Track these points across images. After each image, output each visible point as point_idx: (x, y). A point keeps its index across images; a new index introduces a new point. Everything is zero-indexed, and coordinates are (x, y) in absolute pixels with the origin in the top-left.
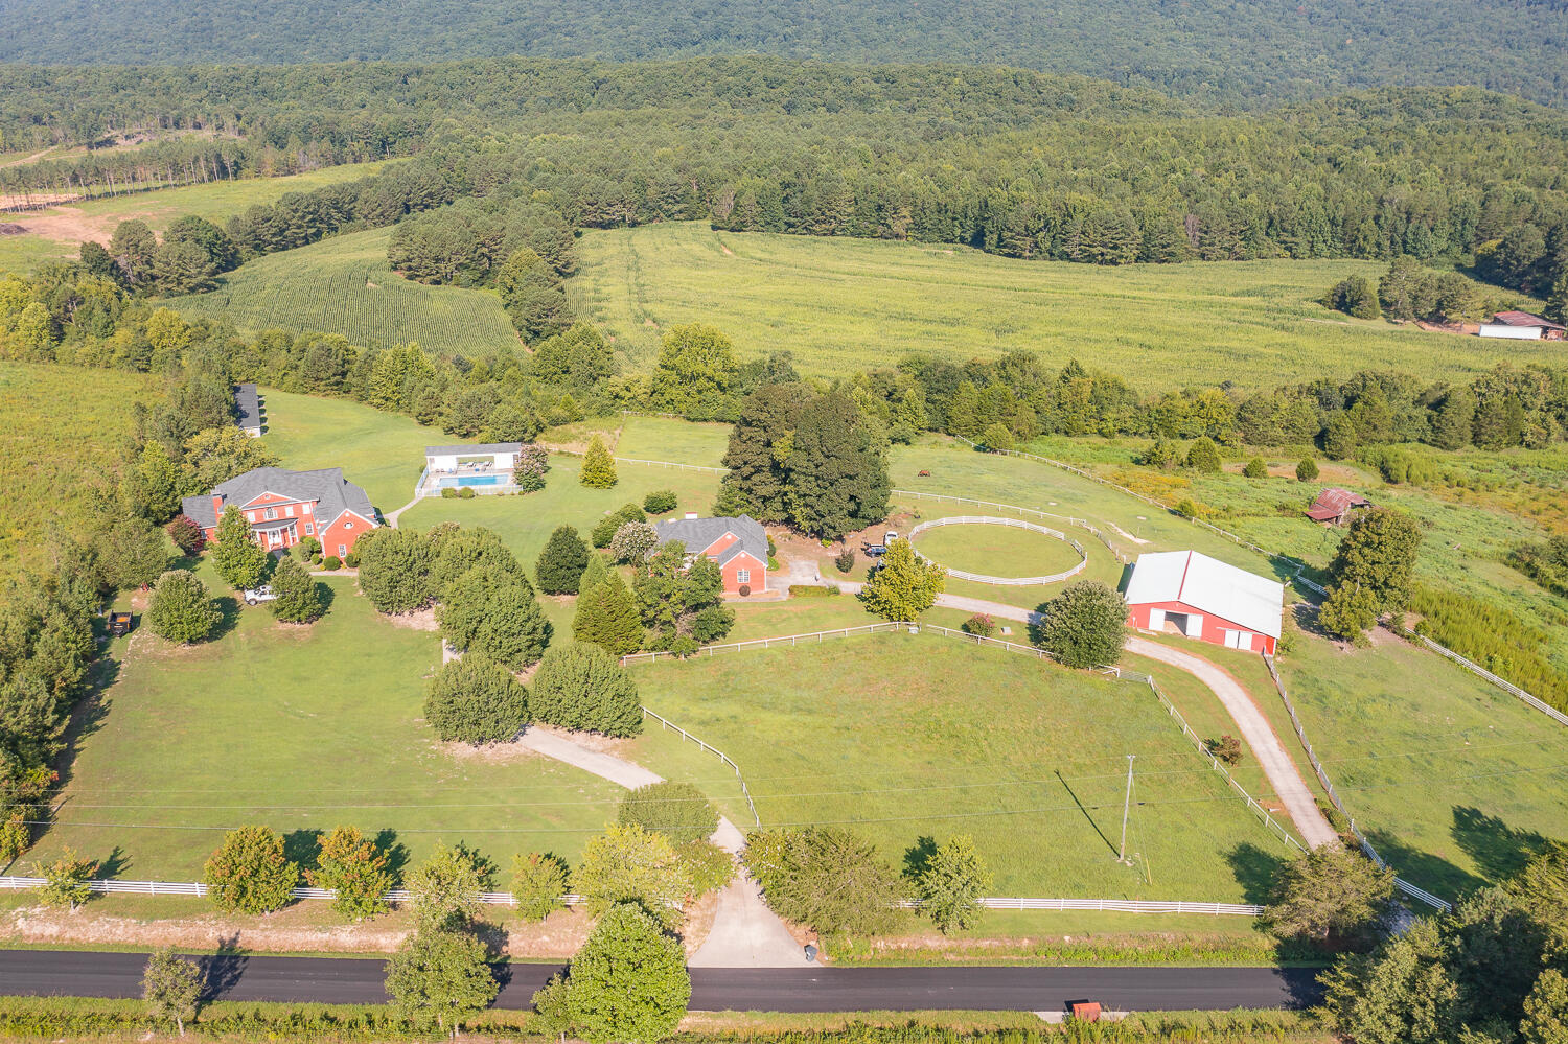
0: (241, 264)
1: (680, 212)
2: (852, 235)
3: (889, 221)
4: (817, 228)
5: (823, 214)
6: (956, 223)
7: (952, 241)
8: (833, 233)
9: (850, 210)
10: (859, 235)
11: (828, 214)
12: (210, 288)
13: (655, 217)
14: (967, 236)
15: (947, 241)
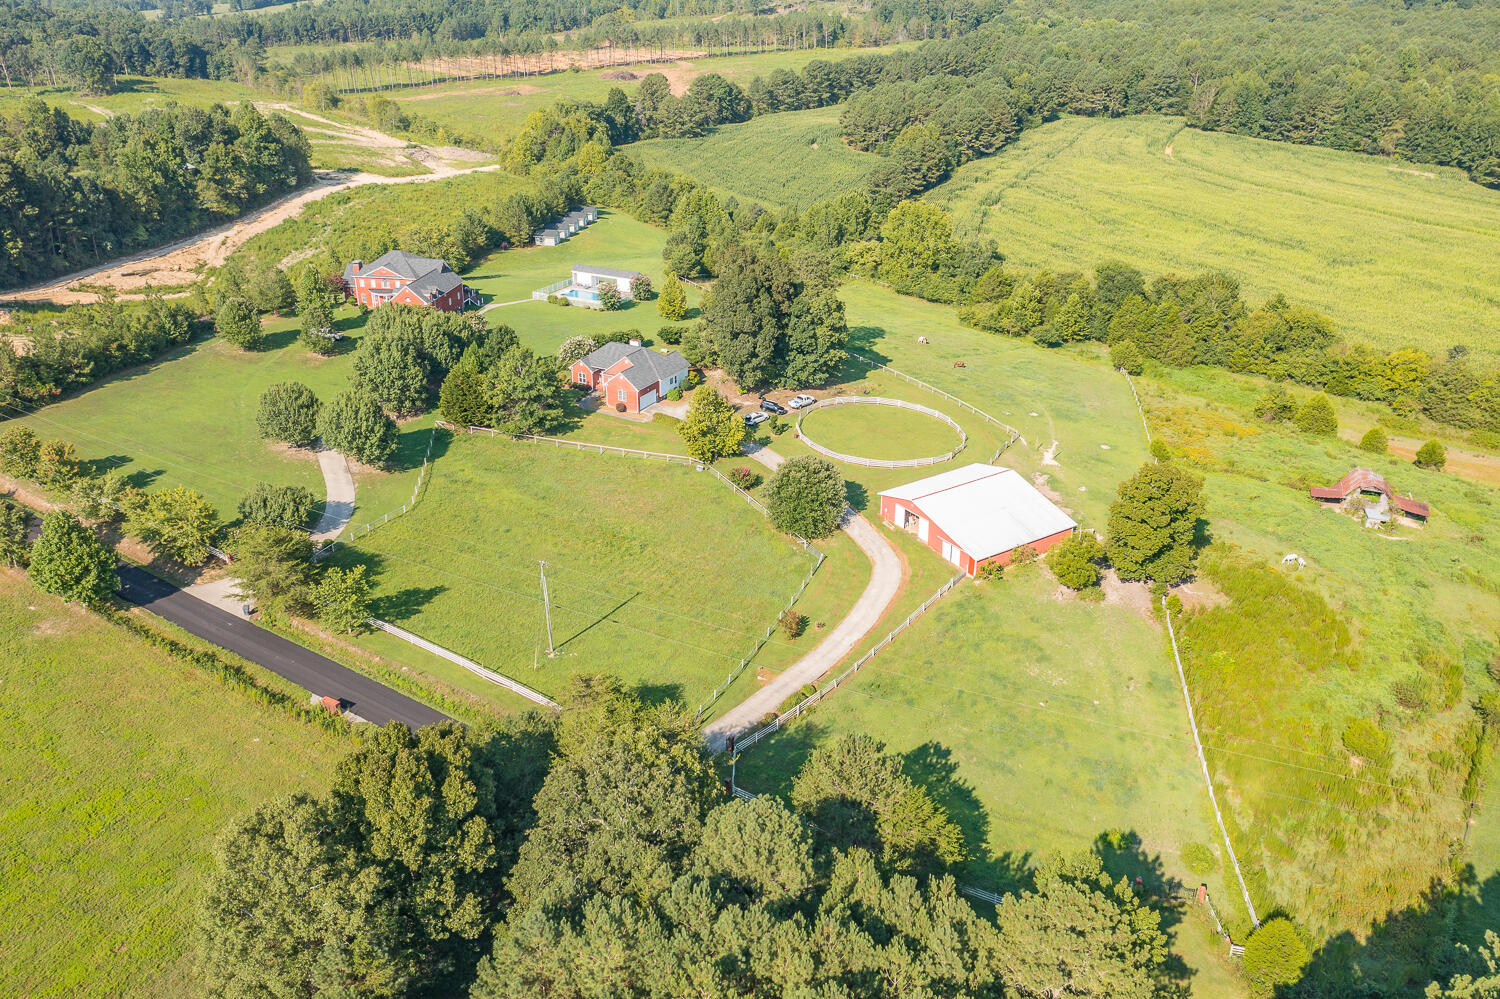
0: (750, 119)
1: (1171, 106)
2: (1332, 145)
3: (1377, 134)
4: (1295, 135)
5: (1303, 120)
6: (1457, 143)
7: (1447, 164)
8: (1310, 142)
9: (1335, 118)
10: (1340, 147)
11: (1308, 119)
12: (696, 135)
13: (1142, 110)
14: (1465, 159)
15: (1441, 163)
